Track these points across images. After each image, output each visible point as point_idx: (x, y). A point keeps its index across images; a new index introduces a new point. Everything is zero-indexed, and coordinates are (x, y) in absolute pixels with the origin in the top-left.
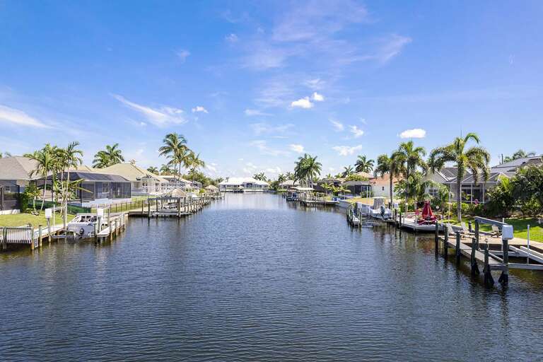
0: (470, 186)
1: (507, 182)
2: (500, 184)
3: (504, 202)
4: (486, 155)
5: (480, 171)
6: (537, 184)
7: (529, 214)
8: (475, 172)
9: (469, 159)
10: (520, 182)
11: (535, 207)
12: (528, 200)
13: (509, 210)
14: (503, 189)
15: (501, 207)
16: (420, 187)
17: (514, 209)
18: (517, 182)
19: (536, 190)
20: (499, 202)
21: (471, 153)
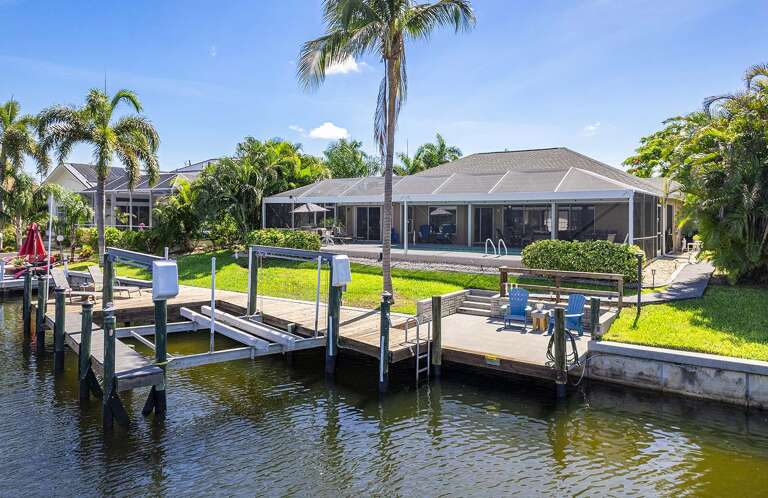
0: (128, 200)
1: (187, 187)
2: (177, 192)
3: (182, 225)
4: (150, 134)
5: (141, 166)
6: (233, 191)
7: (222, 244)
8: (130, 164)
9: (120, 140)
10: (208, 186)
11: (231, 234)
12: (220, 219)
13: (192, 237)
14: (182, 201)
15: (178, 234)
16: (30, 199)
17: (199, 237)
18: (203, 187)
19: (231, 201)
20: (173, 223)
21: (124, 128)
